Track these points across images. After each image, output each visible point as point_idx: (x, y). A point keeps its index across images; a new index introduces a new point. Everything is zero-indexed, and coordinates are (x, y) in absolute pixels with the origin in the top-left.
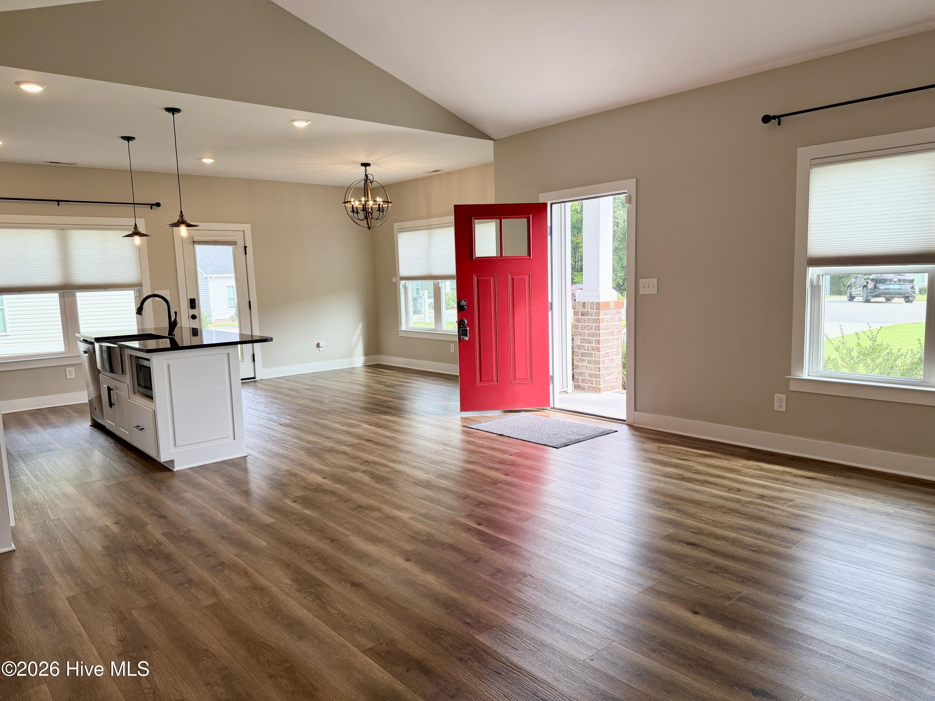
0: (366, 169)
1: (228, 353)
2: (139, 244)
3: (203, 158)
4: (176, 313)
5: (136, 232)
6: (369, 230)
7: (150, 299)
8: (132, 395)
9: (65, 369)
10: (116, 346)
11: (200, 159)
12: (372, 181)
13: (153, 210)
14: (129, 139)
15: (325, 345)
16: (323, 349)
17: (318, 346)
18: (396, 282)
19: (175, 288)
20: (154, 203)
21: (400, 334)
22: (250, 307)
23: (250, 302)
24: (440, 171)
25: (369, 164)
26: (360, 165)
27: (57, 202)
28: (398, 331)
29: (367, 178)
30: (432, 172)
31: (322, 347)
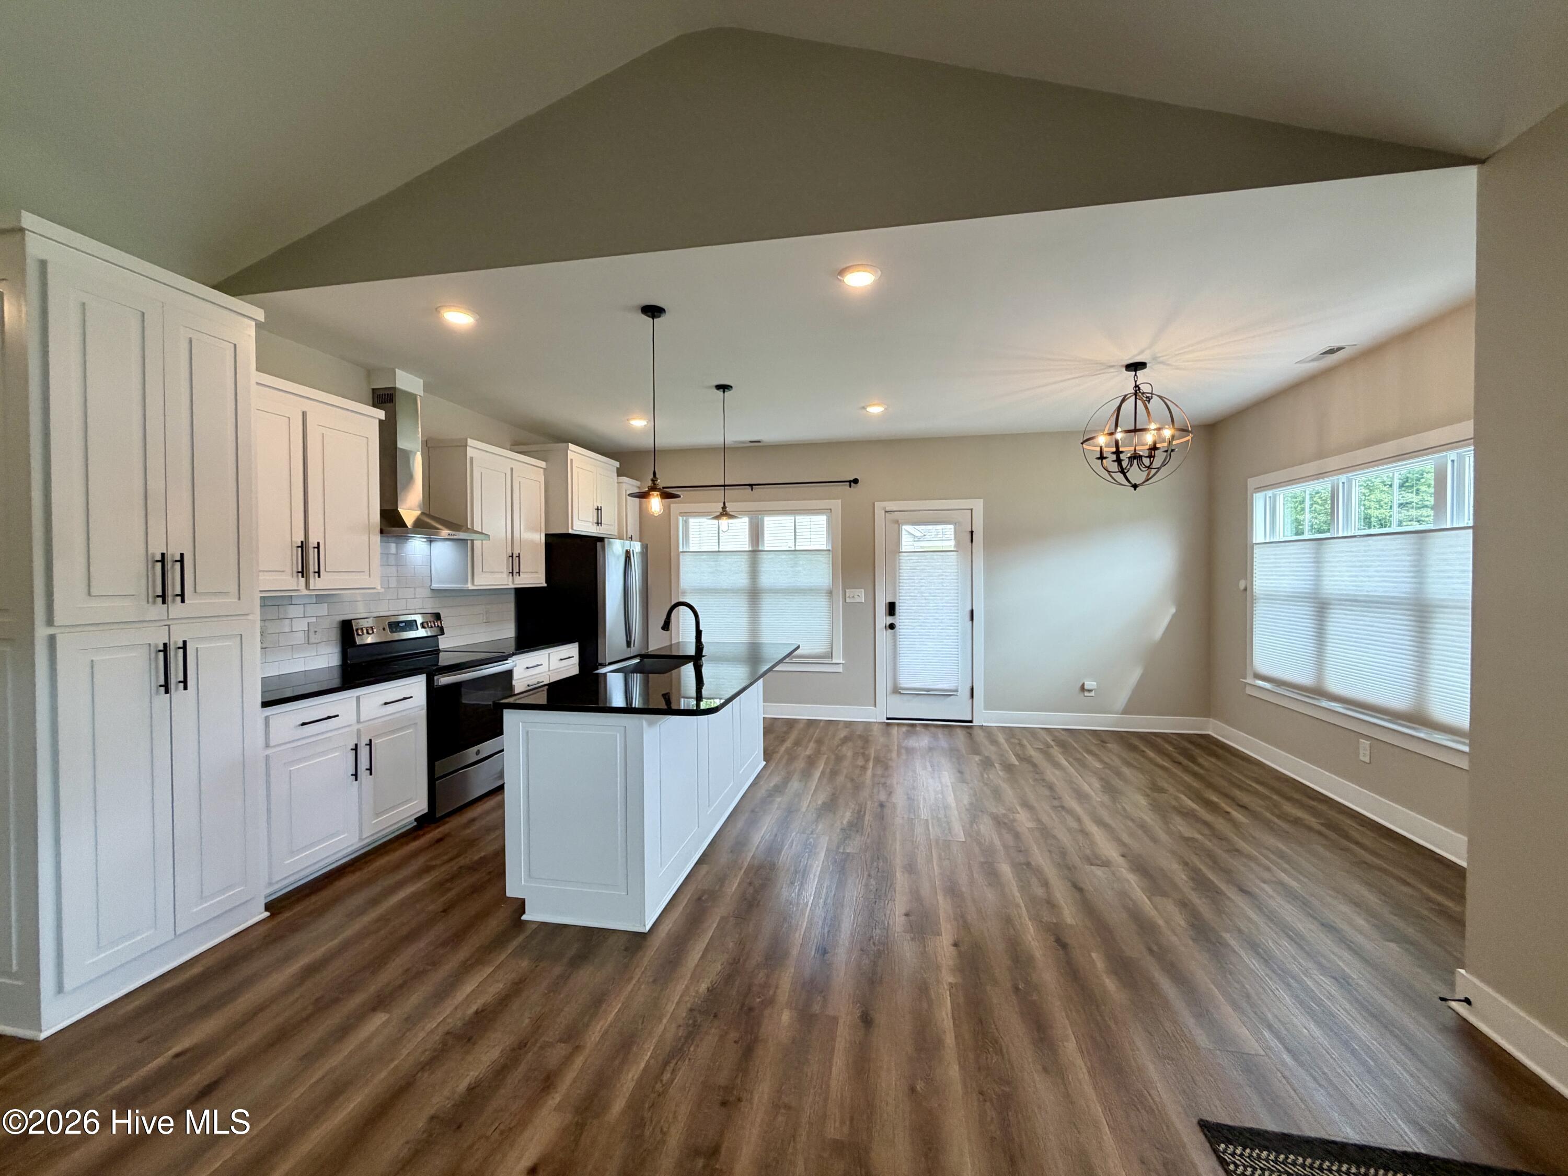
0: (1135, 375)
3: (870, 405)
11: (864, 408)
12: (1150, 395)
13: (852, 488)
15: (1095, 687)
16: (1092, 694)
17: (1083, 688)
18: (1245, 589)
19: (871, 587)
20: (852, 479)
21: (1249, 691)
22: (972, 618)
23: (972, 612)
24: (1342, 348)
25: (1145, 364)
26: (1125, 369)
27: (750, 487)
28: (1245, 683)
29: (1137, 390)
30: (1320, 357)
31: (1089, 691)
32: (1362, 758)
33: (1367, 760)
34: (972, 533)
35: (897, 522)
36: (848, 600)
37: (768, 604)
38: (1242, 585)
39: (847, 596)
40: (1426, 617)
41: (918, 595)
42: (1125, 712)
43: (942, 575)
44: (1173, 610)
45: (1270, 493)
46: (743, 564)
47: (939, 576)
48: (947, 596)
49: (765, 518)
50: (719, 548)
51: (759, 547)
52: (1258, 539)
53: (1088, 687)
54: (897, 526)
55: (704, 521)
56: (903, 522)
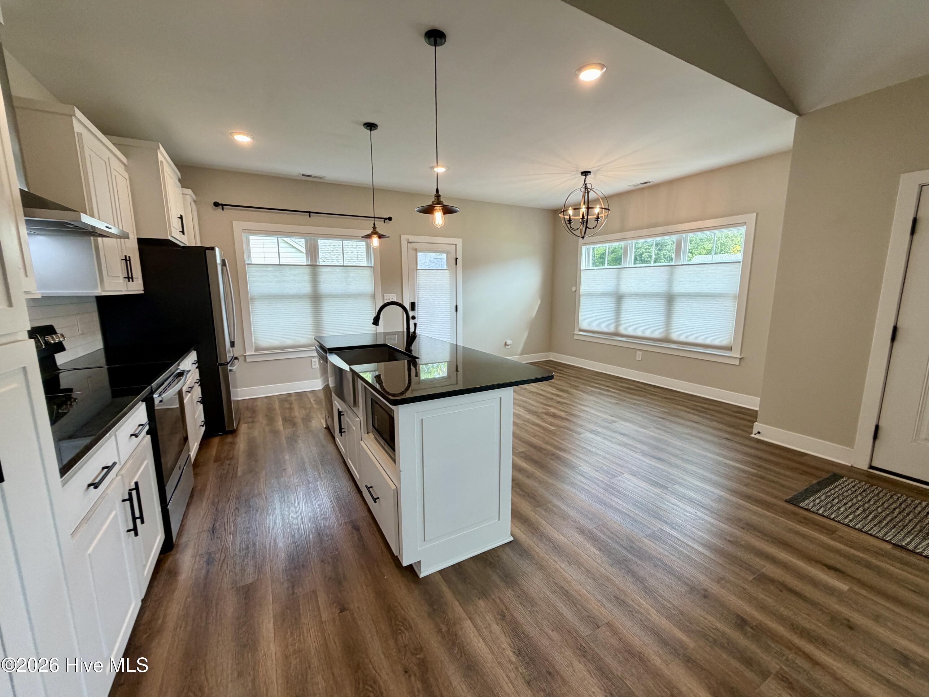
0: (585, 178)
1: (501, 398)
2: (377, 246)
4: (415, 325)
5: (374, 232)
6: (583, 239)
7: (389, 307)
8: (365, 436)
9: (311, 360)
10: (348, 369)
11: (433, 167)
13: (386, 224)
14: (371, 126)
15: (511, 343)
16: (509, 347)
17: (506, 344)
18: (576, 291)
19: (400, 293)
20: (387, 217)
21: (576, 337)
22: (457, 310)
23: (457, 306)
24: (649, 182)
25: (589, 172)
26: (580, 174)
27: (308, 214)
28: (574, 334)
29: (585, 187)
30: (638, 185)
31: (508, 345)
32: (637, 359)
33: (640, 359)
34: (456, 259)
35: (416, 250)
37: (327, 306)
38: (574, 289)
39: (385, 298)
41: (429, 297)
42: (522, 354)
43: (442, 285)
44: (539, 302)
45: (588, 247)
46: (305, 276)
47: (440, 285)
48: (445, 297)
49: (319, 241)
50: (280, 262)
51: (316, 262)
52: (583, 268)
53: (508, 344)
54: (415, 252)
55: (264, 238)
56: (418, 249)
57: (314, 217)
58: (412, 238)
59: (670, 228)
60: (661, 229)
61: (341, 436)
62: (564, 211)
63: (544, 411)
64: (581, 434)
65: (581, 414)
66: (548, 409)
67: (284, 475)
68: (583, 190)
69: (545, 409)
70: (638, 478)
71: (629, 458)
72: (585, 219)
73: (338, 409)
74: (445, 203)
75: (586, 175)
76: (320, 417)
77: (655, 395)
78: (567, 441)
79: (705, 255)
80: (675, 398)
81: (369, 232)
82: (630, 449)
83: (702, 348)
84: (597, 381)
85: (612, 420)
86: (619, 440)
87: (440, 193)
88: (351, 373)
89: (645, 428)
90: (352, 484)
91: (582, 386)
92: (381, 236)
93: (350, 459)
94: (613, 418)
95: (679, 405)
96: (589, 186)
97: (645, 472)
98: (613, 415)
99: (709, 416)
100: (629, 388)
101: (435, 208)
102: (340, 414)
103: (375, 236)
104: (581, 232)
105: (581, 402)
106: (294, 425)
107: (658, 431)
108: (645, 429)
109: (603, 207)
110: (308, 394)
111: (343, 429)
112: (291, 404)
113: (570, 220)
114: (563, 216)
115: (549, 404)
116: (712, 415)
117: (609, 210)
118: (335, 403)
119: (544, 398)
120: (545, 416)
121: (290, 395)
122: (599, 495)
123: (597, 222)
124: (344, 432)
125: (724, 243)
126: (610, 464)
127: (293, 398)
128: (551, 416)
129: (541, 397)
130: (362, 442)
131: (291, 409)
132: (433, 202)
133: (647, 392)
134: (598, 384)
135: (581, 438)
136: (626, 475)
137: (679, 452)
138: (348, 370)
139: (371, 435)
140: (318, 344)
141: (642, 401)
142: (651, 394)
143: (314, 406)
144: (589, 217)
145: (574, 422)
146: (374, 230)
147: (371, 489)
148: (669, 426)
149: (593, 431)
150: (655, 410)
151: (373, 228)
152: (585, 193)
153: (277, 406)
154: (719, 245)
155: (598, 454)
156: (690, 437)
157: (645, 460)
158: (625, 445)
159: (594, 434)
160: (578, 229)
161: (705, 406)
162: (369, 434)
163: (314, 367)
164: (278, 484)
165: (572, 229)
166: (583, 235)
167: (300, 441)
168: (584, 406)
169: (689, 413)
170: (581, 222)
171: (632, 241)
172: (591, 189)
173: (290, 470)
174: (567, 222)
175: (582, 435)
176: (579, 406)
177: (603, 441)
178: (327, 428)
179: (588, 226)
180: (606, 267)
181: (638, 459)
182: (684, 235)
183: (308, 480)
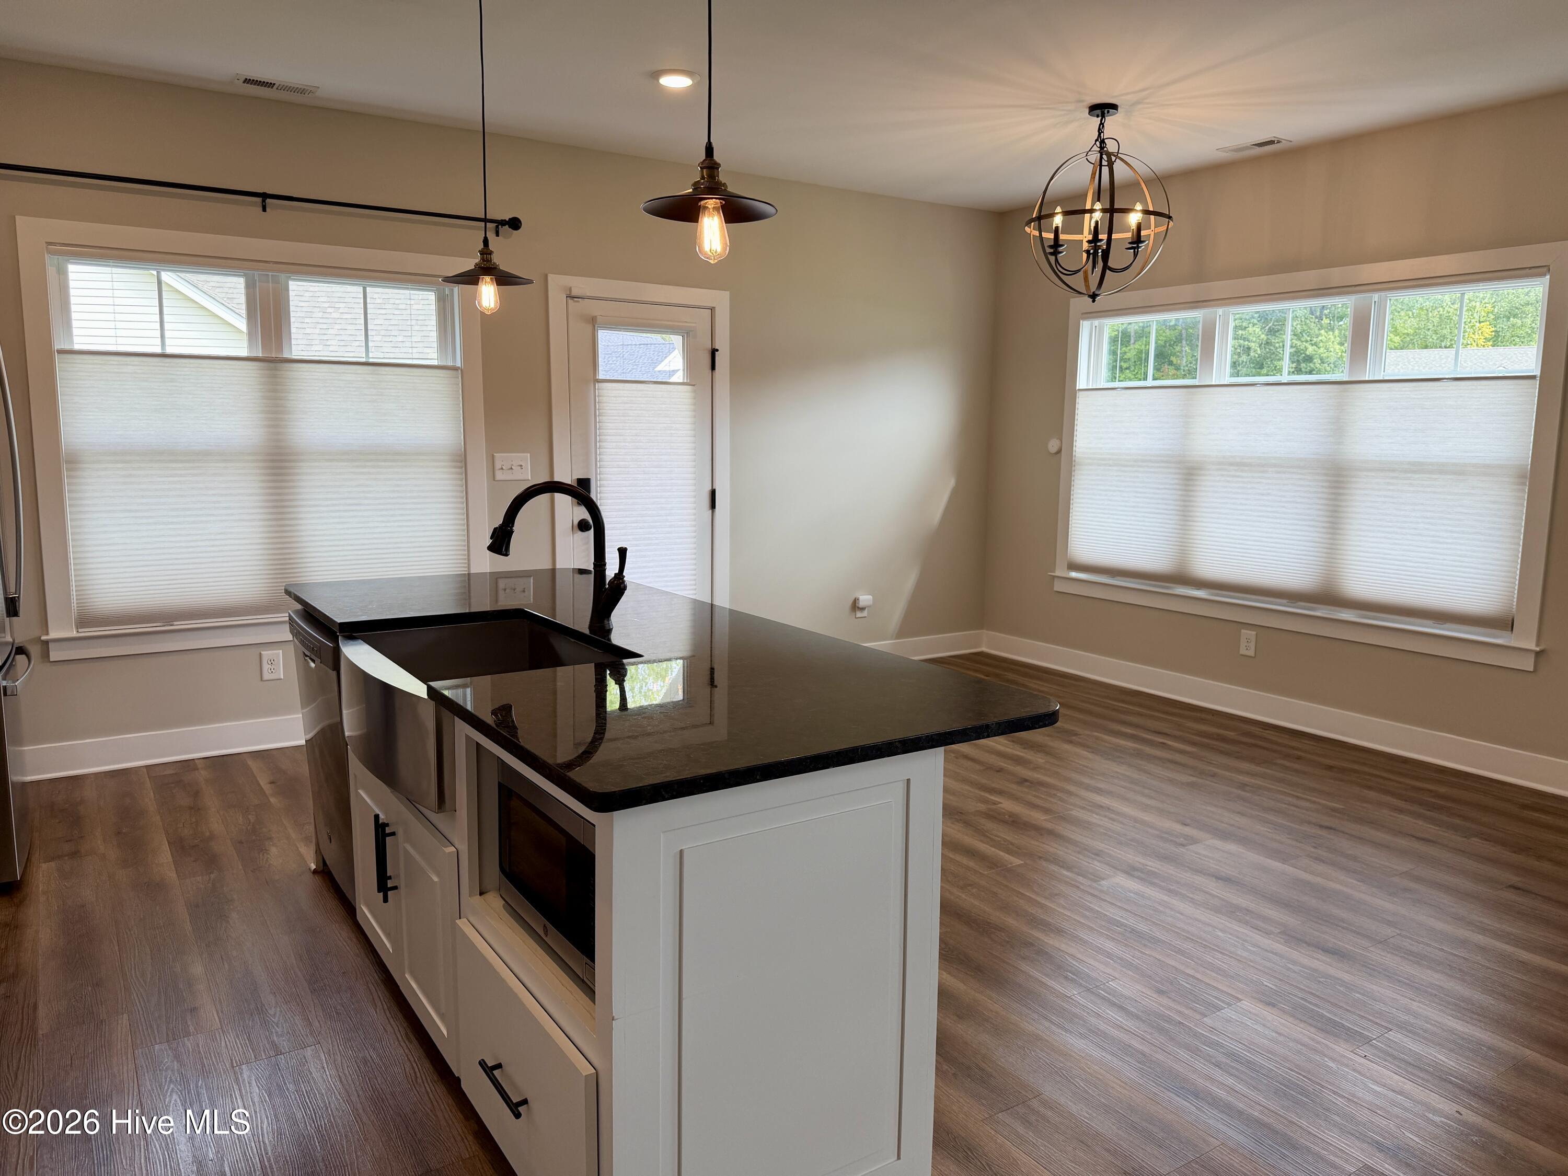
0: (1102, 124)
1: (908, 780)
2: (492, 306)
4: (623, 552)
5: (485, 264)
6: (1094, 301)
7: (543, 498)
8: (473, 900)
9: (263, 657)
10: (421, 693)
13: (510, 238)
15: (870, 603)
16: (865, 613)
17: (855, 606)
18: (1059, 452)
19: (544, 449)
20: (506, 218)
21: (1058, 586)
22: (713, 505)
23: (713, 493)
24: (1279, 142)
25: (1114, 107)
26: (1087, 111)
27: (259, 200)
28: (1054, 577)
29: (1102, 148)
30: (1246, 148)
31: (862, 609)
32: (1243, 651)
33: (1251, 653)
34: (714, 352)
35: (592, 320)
36: (500, 476)
38: (1053, 445)
39: (498, 466)
40: (1342, 482)
41: (632, 464)
42: (904, 633)
43: (670, 428)
44: (952, 483)
45: (1096, 322)
46: (241, 393)
47: (665, 429)
48: (678, 466)
49: (291, 283)
50: (163, 344)
51: (280, 348)
52: (1081, 383)
53: (861, 604)
54: (590, 327)
55: (115, 270)
56: (599, 319)
57: (277, 212)
58: (580, 285)
59: (1337, 275)
60: (1310, 277)
61: (386, 900)
62: (1042, 218)
63: (982, 807)
64: (1103, 879)
65: (1094, 819)
66: (995, 803)
67: (191, 1029)
68: (1094, 157)
69: (985, 801)
70: (1284, 1011)
71: (1248, 950)
72: (1103, 244)
73: (377, 817)
74: (731, 189)
75: (1103, 116)
76: (293, 835)
77: (1299, 758)
78: (1062, 901)
79: (1396, 348)
80: (1356, 767)
81: (469, 264)
82: (1247, 923)
83: (1430, 622)
84: (1124, 717)
85: (1186, 837)
86: (1213, 896)
87: (717, 157)
88: (432, 704)
89: (1283, 857)
90: (416, 1051)
91: (1087, 732)
92: (504, 279)
93: (412, 974)
94: (1188, 830)
95: (1370, 788)
96: (1111, 146)
97: (1300, 995)
98: (1188, 821)
99: (1457, 821)
100: (1224, 739)
101: (702, 203)
102: (382, 831)
103: (488, 278)
104: (1086, 279)
105: (1087, 781)
106: (211, 861)
107: (1321, 868)
108: (1284, 861)
109: (1151, 209)
110: (250, 762)
111: (390, 878)
112: (196, 794)
113: (1056, 244)
114: (1037, 233)
115: (994, 785)
116: (1464, 818)
117: (1170, 217)
118: (358, 794)
119: (978, 767)
120: (988, 825)
121: (188, 765)
122: (1177, 1067)
123: (1136, 255)
124: (395, 888)
125: (1449, 318)
126: (1197, 972)
127: (203, 775)
128: (1005, 822)
129: (970, 763)
130: (462, 923)
131: (197, 810)
132: (696, 185)
133: (1275, 751)
134: (1131, 725)
135: (1102, 891)
136: (1246, 1004)
137: (1389, 931)
138: (424, 695)
139: (495, 901)
140: (299, 607)
141: (1263, 776)
142: (1287, 756)
143: (272, 800)
144: (1114, 236)
145: (1075, 843)
146: (483, 259)
147: (496, 1072)
148: (1350, 852)
149: (1135, 869)
150: (1307, 804)
151: (482, 253)
152: (1101, 165)
153: (149, 799)
154: (1436, 320)
155: (1159, 940)
156: (1412, 885)
157: (1295, 955)
158: (1232, 911)
159: (1138, 878)
160: (1079, 271)
161: (1443, 790)
162: (486, 896)
163: (266, 676)
164: (177, 1057)
165: (1058, 271)
166: (1093, 288)
167: (234, 915)
168: (1098, 791)
169: (1401, 811)
170: (1088, 252)
171: (1226, 309)
172: (1117, 157)
173: (210, 1013)
174: (1049, 250)
175: (1103, 882)
176: (1083, 793)
177: (1166, 898)
178: (324, 872)
179: (1110, 264)
180: (1150, 382)
181: (1275, 954)
182: (1376, 297)
183: (273, 1042)
